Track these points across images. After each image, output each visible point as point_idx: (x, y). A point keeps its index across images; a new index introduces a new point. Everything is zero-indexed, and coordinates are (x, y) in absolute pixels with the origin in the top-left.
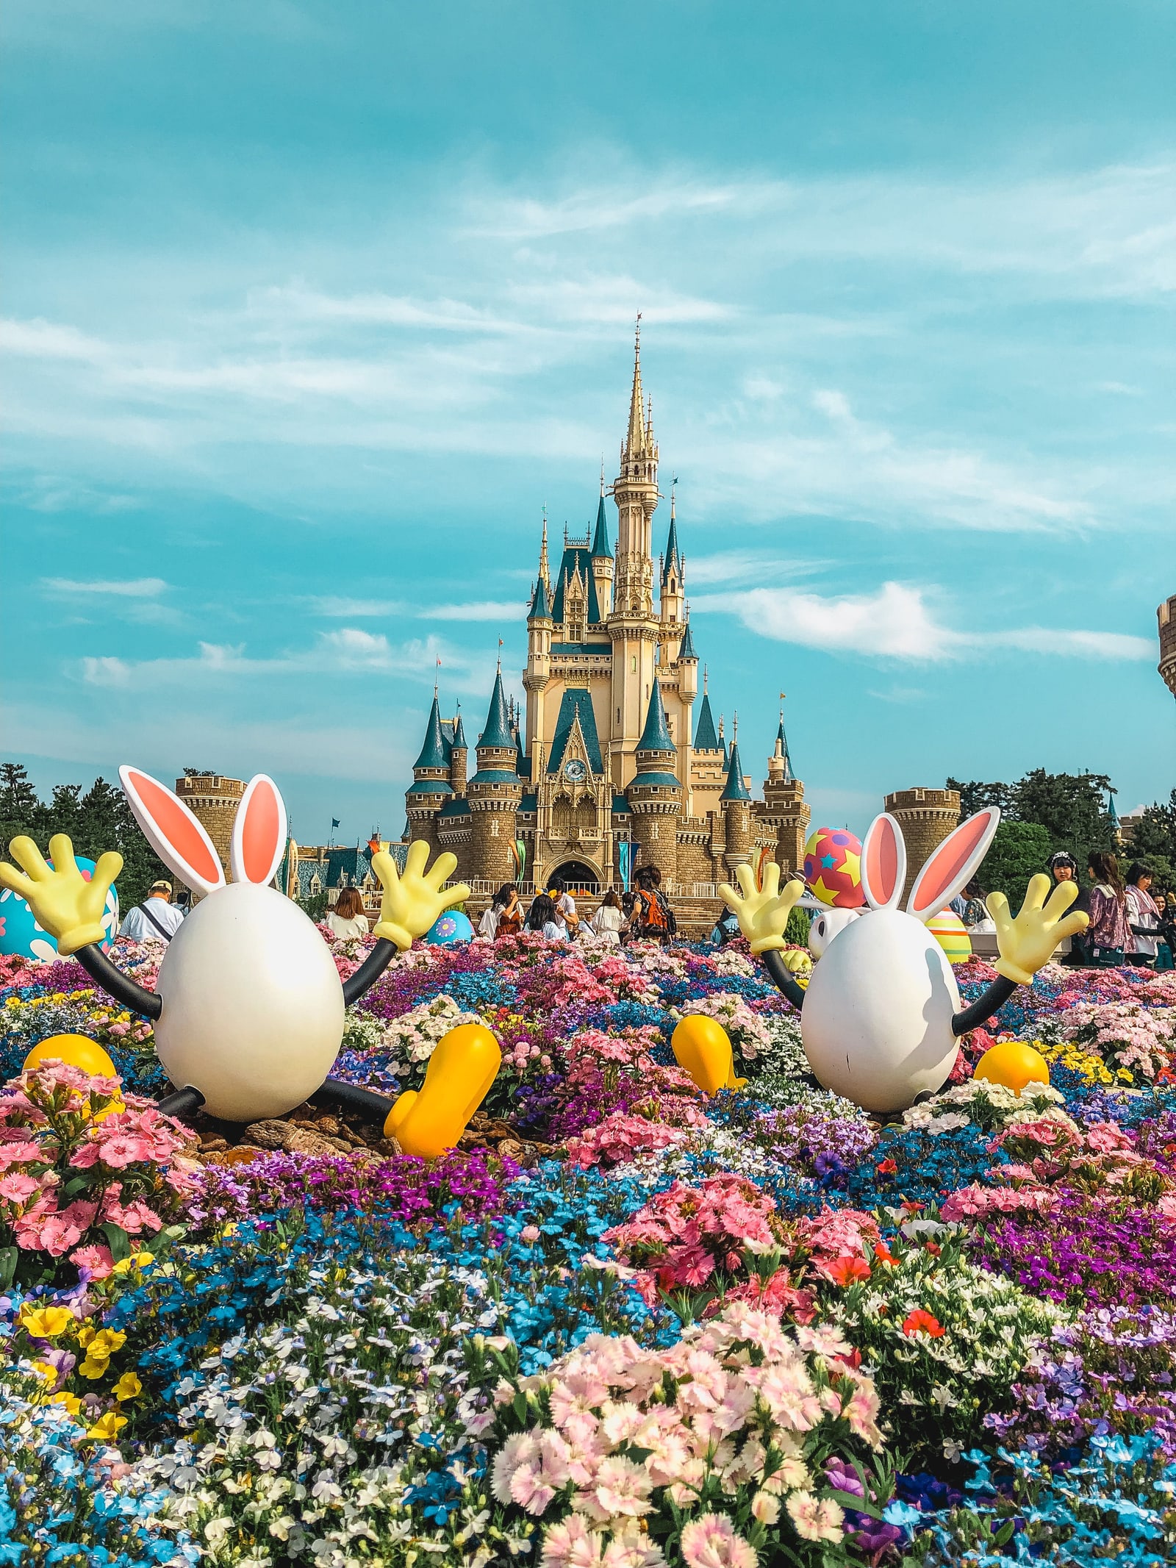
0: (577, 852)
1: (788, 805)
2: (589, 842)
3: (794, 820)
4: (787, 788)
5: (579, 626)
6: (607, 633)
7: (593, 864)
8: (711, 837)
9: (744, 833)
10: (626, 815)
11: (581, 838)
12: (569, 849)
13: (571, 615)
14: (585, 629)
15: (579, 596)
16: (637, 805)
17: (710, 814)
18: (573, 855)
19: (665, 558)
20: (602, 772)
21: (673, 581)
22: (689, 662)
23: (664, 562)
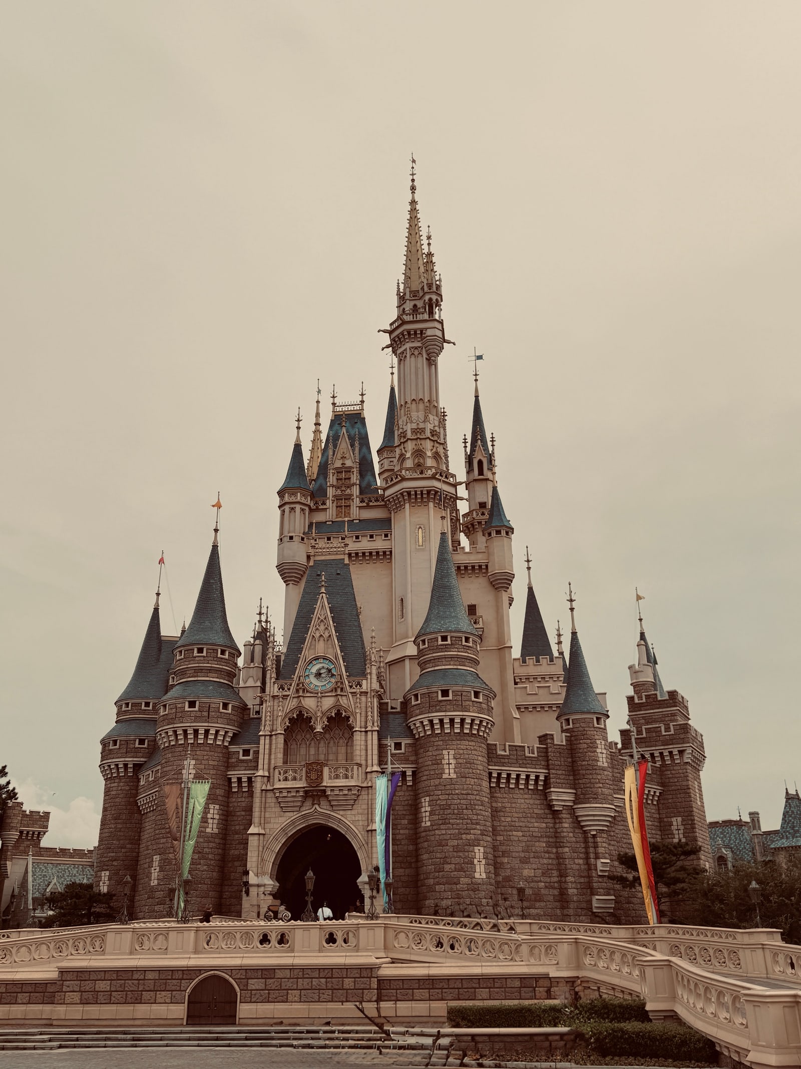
0: (323, 808)
1: (667, 729)
2: (341, 788)
3: (681, 752)
4: (662, 704)
5: (349, 498)
6: (385, 506)
7: (348, 828)
8: (547, 778)
9: (603, 769)
10: (405, 742)
11: (327, 782)
12: (308, 803)
13: (337, 488)
14: (357, 501)
15: (349, 463)
16: (420, 721)
17: (543, 738)
18: (320, 813)
19: (469, 440)
20: (364, 674)
21: (480, 463)
22: (498, 532)
23: (469, 445)
